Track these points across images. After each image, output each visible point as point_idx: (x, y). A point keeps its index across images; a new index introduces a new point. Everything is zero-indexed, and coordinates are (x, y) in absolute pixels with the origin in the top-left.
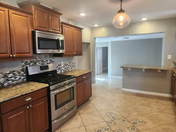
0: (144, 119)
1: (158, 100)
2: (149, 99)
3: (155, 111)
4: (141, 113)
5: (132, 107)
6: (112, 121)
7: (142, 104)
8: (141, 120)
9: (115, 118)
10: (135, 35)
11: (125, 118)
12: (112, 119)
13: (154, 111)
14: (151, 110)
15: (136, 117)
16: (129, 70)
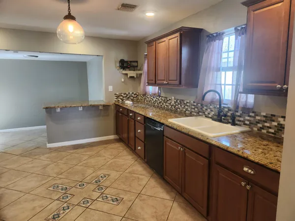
0: (105, 172)
1: (105, 146)
2: (95, 148)
3: (110, 158)
4: (96, 167)
5: (80, 164)
6: (65, 193)
7: (90, 157)
8: (102, 175)
9: (66, 188)
10: (61, 53)
11: (81, 182)
12: (64, 191)
13: (109, 160)
14: (105, 159)
15: (94, 175)
16: (58, 110)
